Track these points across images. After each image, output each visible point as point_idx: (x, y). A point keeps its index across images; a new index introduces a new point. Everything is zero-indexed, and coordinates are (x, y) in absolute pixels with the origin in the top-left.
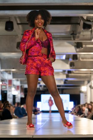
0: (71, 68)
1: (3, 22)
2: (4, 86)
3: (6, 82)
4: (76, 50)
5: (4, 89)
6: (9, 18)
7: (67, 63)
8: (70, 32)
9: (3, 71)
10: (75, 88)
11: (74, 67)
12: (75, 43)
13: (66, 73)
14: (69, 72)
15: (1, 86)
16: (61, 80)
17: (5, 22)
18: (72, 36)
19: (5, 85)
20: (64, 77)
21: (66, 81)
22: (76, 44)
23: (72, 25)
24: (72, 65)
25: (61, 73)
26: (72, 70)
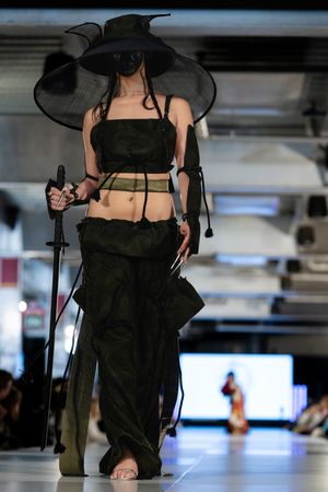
0: (302, 249)
1: (34, 58)
2: (35, 316)
3: (42, 303)
4: (322, 177)
5: (35, 328)
6: (60, 45)
7: (286, 231)
8: (300, 102)
9: (32, 259)
10: (314, 330)
11: (315, 247)
12: (321, 147)
13: (282, 268)
14: (294, 266)
15: (24, 316)
16: (261, 298)
17: (42, 62)
18: (307, 120)
19: (38, 312)
20: (272, 287)
21: (277, 304)
22: (322, 155)
23: (311, 75)
24: (304, 237)
25: (259, 272)
26: (303, 259)
